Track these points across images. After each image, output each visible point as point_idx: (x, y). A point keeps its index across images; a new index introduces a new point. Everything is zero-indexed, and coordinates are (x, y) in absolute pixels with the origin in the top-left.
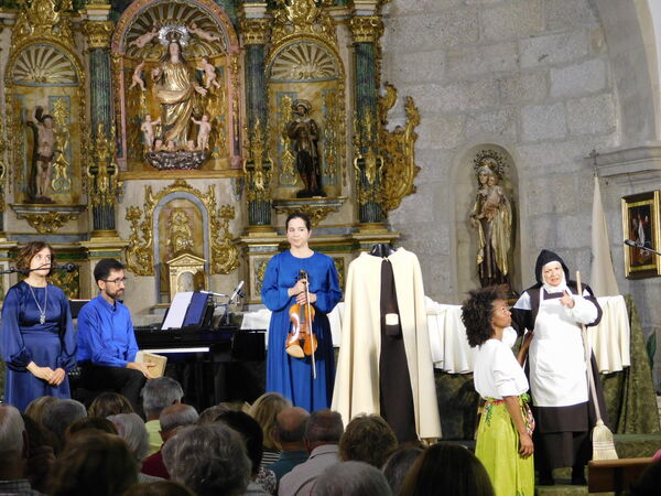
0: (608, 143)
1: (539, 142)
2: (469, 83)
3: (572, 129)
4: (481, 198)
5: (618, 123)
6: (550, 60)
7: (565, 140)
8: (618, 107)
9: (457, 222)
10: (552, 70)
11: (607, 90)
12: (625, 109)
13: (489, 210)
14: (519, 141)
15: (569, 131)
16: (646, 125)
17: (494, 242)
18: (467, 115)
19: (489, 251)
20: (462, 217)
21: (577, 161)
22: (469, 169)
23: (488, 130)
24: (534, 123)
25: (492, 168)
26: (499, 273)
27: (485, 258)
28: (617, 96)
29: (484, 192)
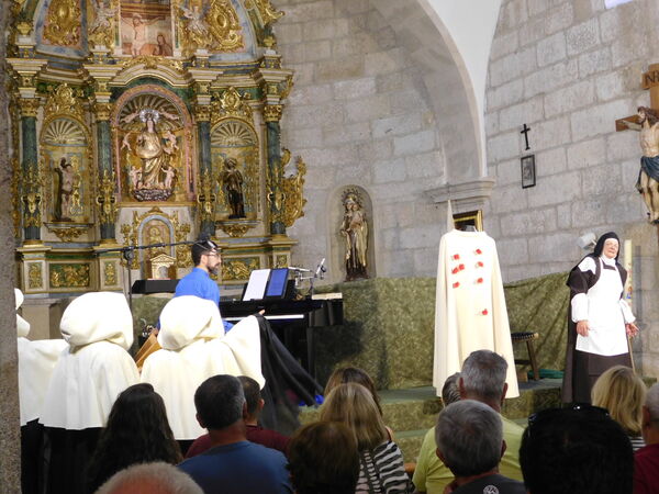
0: (437, 182)
1: (386, 183)
2: (337, 148)
3: (410, 174)
4: (347, 219)
5: (445, 170)
6: (394, 132)
7: (405, 182)
8: (445, 159)
9: (331, 234)
10: (395, 139)
11: (436, 149)
12: (450, 161)
13: (354, 226)
14: (372, 183)
15: (408, 175)
16: (471, 168)
17: (357, 246)
18: (337, 168)
19: (354, 251)
20: (334, 231)
21: (414, 195)
22: (337, 201)
23: (352, 176)
24: (382, 172)
25: (354, 200)
26: (360, 265)
27: (351, 256)
28: (443, 152)
29: (350, 215)
